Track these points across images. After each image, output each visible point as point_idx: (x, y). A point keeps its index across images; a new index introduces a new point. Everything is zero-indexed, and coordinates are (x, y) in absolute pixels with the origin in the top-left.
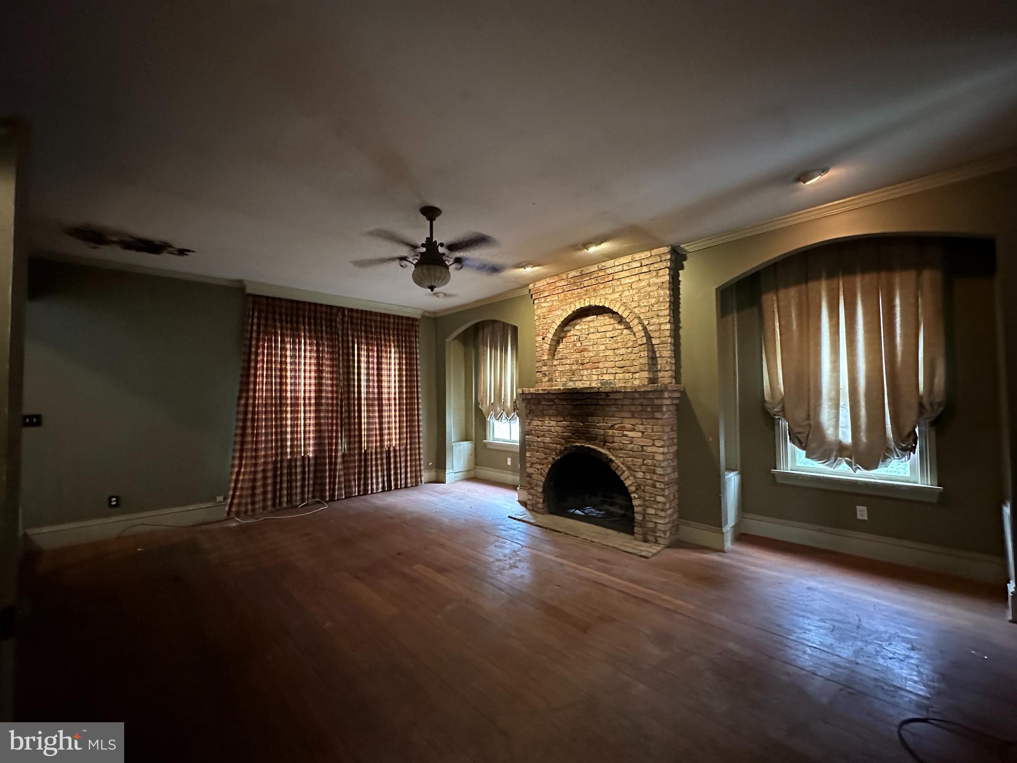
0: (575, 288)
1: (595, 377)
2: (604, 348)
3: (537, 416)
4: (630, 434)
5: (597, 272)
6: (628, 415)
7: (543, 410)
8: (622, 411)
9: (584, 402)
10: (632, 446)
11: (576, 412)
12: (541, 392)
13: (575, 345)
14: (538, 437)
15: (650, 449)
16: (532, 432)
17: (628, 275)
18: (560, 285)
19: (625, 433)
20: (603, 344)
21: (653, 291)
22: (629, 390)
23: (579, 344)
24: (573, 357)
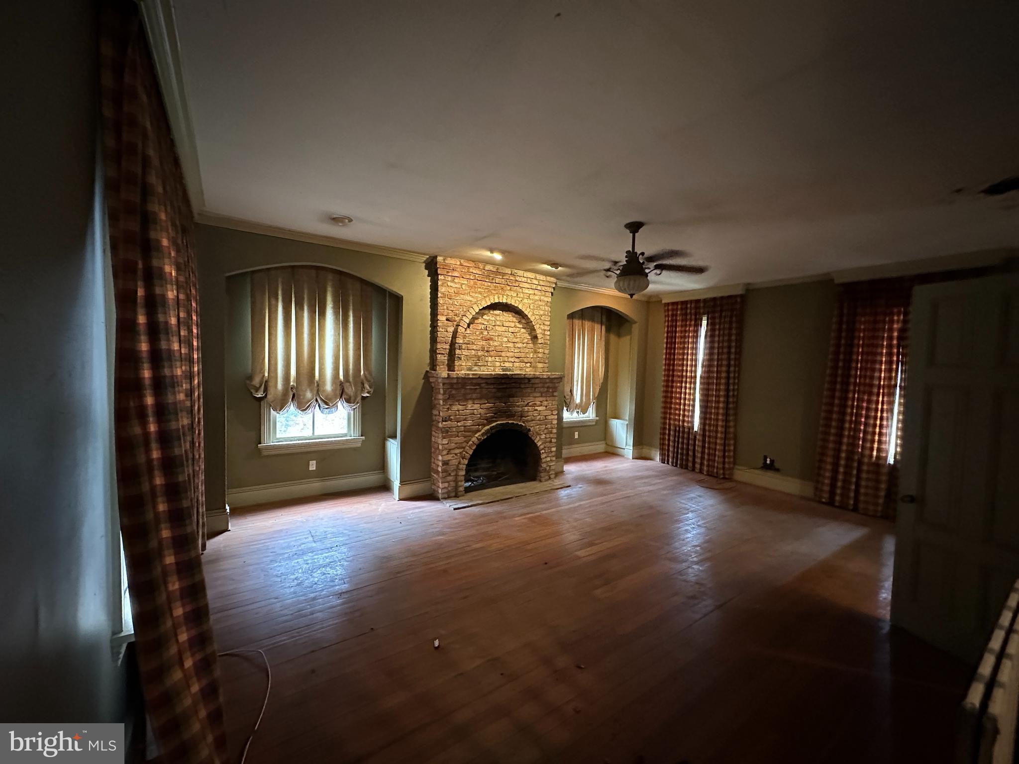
0: (487, 281)
1: (498, 364)
2: (507, 340)
3: (458, 401)
4: (539, 408)
5: (509, 275)
6: (539, 395)
7: (465, 395)
8: (535, 392)
9: (508, 386)
10: (539, 417)
11: (499, 394)
12: (471, 376)
13: (482, 333)
14: (458, 422)
15: (550, 417)
16: (452, 417)
17: (529, 287)
18: (474, 272)
19: (536, 408)
20: (506, 337)
21: (542, 305)
22: (545, 377)
23: (485, 333)
24: (478, 343)
